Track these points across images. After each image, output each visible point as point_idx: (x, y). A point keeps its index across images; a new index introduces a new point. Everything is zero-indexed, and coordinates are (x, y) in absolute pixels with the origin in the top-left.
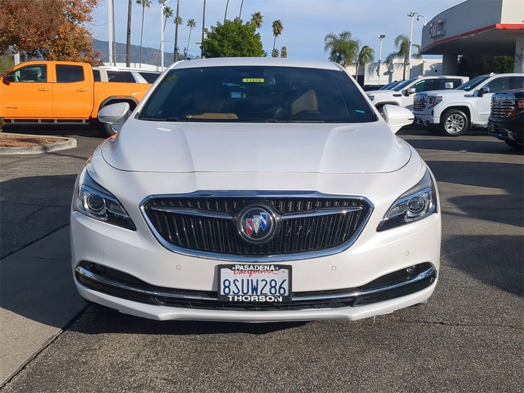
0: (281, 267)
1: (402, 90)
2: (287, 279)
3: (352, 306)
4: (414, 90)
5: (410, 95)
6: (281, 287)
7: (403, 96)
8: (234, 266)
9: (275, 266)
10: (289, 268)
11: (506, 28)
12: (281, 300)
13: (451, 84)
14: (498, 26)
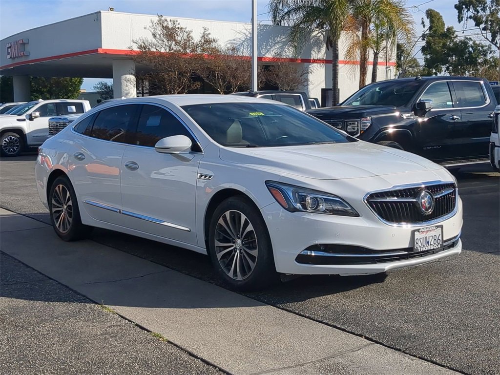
0: (438, 227)
1: (25, 114)
2: (441, 233)
3: (453, 247)
4: (37, 114)
5: (34, 119)
6: (438, 239)
7: (28, 121)
8: (420, 229)
9: (436, 226)
10: (442, 227)
11: (107, 52)
12: (439, 247)
13: (74, 108)
14: (100, 51)
